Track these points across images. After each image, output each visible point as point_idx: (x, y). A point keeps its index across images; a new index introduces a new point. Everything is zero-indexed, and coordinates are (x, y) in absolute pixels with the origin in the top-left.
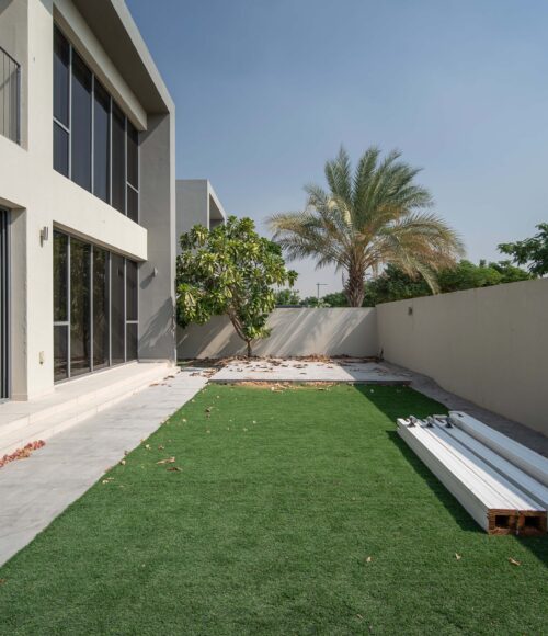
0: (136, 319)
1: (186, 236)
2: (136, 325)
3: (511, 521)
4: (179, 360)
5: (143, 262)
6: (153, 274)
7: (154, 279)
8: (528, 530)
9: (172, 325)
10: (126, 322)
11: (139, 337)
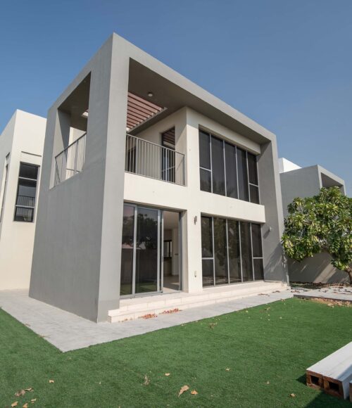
0: (262, 256)
1: (290, 205)
2: (262, 260)
3: (320, 381)
4: (290, 282)
5: (264, 223)
6: (269, 230)
7: (270, 233)
8: (332, 391)
9: (283, 260)
10: (253, 258)
11: (264, 267)
